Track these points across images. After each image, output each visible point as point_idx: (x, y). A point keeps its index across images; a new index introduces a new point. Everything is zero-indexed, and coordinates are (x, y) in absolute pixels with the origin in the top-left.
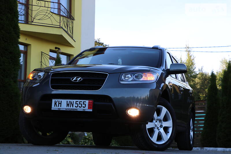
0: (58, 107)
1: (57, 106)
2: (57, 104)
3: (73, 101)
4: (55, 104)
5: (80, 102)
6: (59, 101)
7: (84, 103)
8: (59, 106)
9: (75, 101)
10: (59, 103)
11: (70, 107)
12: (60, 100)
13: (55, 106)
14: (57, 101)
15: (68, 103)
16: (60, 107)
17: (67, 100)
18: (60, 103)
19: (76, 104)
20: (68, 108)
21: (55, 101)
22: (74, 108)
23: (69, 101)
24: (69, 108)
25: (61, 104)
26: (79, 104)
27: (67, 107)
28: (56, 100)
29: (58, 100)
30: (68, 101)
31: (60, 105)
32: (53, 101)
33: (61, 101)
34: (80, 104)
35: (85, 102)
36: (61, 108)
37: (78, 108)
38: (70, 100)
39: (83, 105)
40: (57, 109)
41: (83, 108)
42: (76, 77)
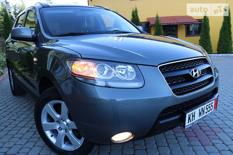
1: (191, 122)
2: (191, 118)
4: (189, 118)
5: (209, 105)
9: (205, 106)
10: (193, 116)
11: (202, 115)
12: (193, 112)
13: (188, 122)
15: (200, 111)
16: (193, 121)
19: (206, 109)
21: (189, 115)
22: (205, 114)
24: (201, 117)
25: (194, 116)
27: (199, 117)
28: (190, 113)
30: (200, 108)
31: (193, 117)
32: (187, 115)
33: (195, 112)
34: (209, 107)
35: (213, 103)
36: (195, 120)
37: (208, 113)
39: (211, 108)
40: (190, 126)
41: (211, 111)
42: (193, 70)
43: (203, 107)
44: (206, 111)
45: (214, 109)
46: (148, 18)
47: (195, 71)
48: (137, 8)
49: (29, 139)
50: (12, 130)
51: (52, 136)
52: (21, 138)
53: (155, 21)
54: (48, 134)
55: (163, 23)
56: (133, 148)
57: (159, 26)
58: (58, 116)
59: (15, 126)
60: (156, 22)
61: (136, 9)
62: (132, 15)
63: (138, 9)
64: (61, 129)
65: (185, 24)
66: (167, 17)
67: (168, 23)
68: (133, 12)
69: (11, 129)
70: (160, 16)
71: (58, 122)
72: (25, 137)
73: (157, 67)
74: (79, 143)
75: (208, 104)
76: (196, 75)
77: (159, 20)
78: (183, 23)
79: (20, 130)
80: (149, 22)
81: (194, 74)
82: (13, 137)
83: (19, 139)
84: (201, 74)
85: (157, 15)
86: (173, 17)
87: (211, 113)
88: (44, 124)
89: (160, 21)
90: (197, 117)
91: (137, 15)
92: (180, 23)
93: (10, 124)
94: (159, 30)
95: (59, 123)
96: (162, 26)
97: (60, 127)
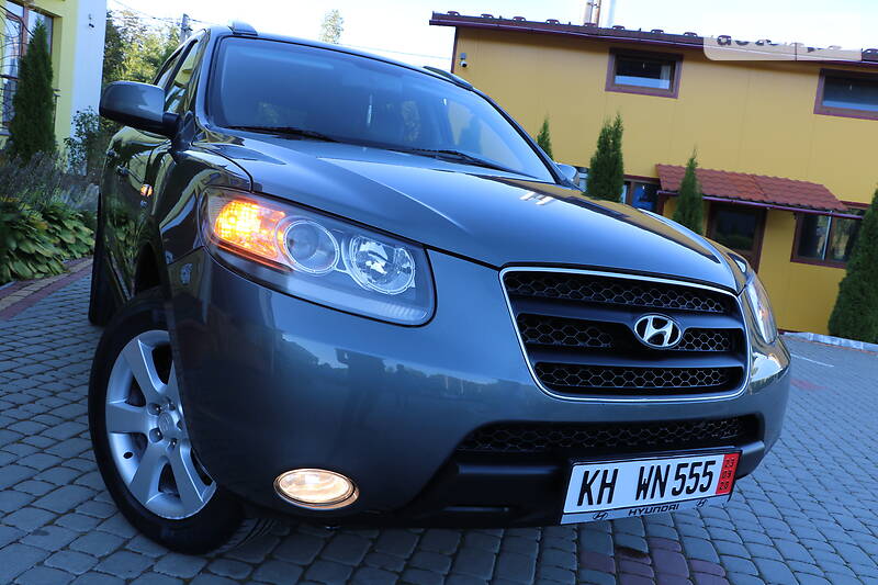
0: (595, 507)
1: (590, 503)
2: (595, 488)
3: (669, 466)
4: (586, 488)
5: (694, 465)
6: (606, 472)
7: (710, 468)
8: (599, 502)
9: (674, 463)
10: (604, 485)
11: (652, 497)
12: (610, 467)
13: (580, 503)
14: (598, 472)
15: (646, 476)
16: (604, 506)
17: (642, 464)
18: (608, 481)
19: (677, 477)
20: (641, 502)
21: (587, 473)
22: (668, 497)
23: (653, 467)
24: (648, 501)
25: (612, 486)
26: (687, 476)
27: (637, 498)
28: (592, 468)
29: (602, 467)
30: (648, 464)
31: (607, 491)
32: (578, 472)
33: (616, 471)
34: (691, 476)
35: (713, 463)
36: (610, 506)
37: (683, 496)
38: (655, 463)
39: (704, 481)
40: (589, 519)
41: (698, 494)
42: (651, 318)
43: (663, 463)
44: (672, 484)
45: (719, 489)
46: (658, 166)
47: (659, 324)
48: (623, 119)
49: (66, 460)
50: (28, 419)
51: (127, 456)
52: (42, 451)
53: (680, 181)
54: (119, 444)
55: (713, 192)
56: (398, 573)
57: (693, 199)
58: (158, 386)
59: (45, 409)
60: (684, 185)
61: (618, 123)
62: (600, 142)
63: (624, 124)
64: (161, 438)
65: (795, 213)
66: (733, 174)
67: (730, 195)
68: (604, 131)
69: (26, 415)
70: (704, 164)
71: (157, 408)
72: (58, 449)
73: (500, 269)
74: (202, 495)
75: (690, 460)
76: (658, 338)
77: (694, 179)
78: (787, 205)
79: (51, 426)
80: (658, 180)
81: (650, 331)
82: (19, 441)
83: (35, 450)
84: (682, 343)
85: (692, 160)
86: (753, 176)
87: (702, 501)
88: (113, 407)
89: (698, 183)
90: (625, 496)
91: (617, 146)
92: (775, 203)
93: (33, 402)
94: (690, 216)
95: (158, 413)
96: (703, 204)
97: (157, 429)
